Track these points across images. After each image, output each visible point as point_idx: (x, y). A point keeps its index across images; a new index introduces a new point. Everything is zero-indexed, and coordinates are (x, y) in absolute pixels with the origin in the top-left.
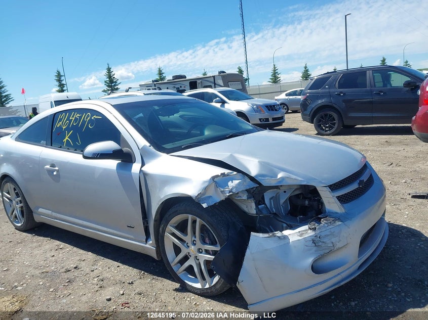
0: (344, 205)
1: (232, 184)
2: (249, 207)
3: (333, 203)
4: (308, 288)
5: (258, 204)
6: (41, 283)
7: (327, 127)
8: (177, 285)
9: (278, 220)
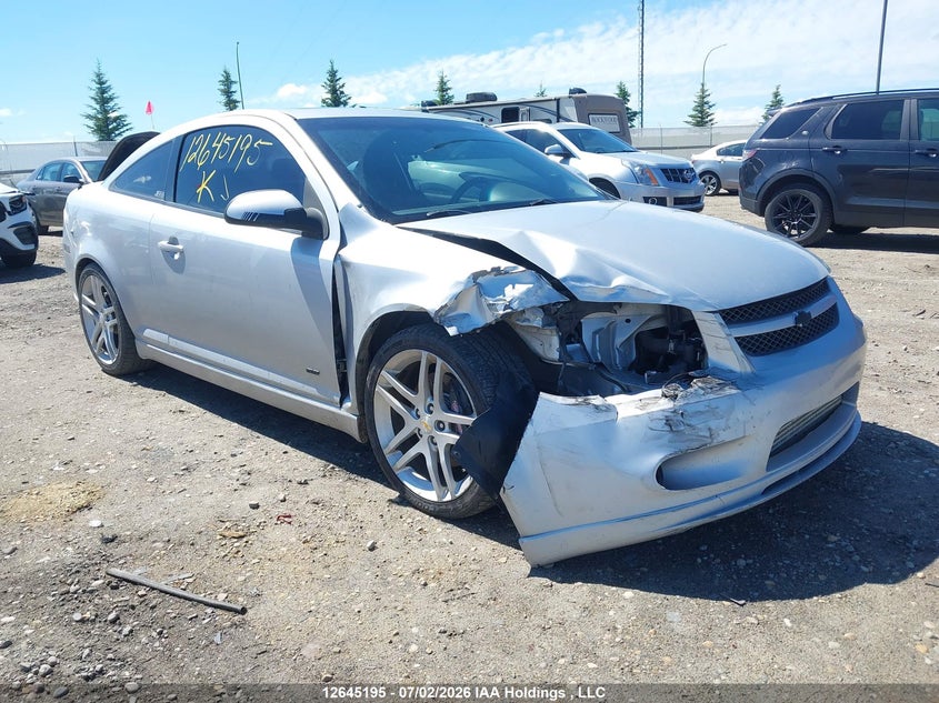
0: (754, 359)
1: (514, 292)
2: (547, 346)
3: (726, 349)
4: (646, 515)
5: (565, 340)
6: (134, 467)
7: (794, 227)
8: (395, 494)
9: (603, 376)
